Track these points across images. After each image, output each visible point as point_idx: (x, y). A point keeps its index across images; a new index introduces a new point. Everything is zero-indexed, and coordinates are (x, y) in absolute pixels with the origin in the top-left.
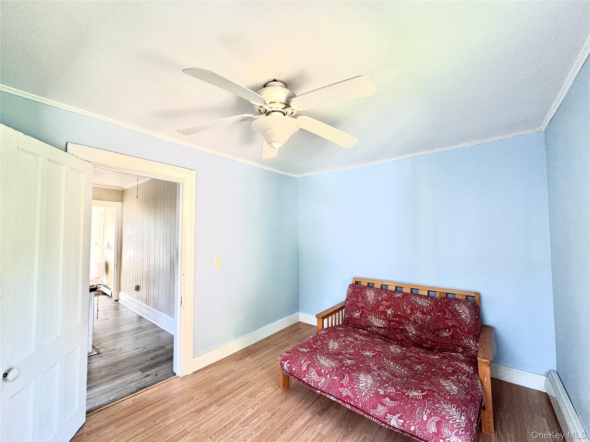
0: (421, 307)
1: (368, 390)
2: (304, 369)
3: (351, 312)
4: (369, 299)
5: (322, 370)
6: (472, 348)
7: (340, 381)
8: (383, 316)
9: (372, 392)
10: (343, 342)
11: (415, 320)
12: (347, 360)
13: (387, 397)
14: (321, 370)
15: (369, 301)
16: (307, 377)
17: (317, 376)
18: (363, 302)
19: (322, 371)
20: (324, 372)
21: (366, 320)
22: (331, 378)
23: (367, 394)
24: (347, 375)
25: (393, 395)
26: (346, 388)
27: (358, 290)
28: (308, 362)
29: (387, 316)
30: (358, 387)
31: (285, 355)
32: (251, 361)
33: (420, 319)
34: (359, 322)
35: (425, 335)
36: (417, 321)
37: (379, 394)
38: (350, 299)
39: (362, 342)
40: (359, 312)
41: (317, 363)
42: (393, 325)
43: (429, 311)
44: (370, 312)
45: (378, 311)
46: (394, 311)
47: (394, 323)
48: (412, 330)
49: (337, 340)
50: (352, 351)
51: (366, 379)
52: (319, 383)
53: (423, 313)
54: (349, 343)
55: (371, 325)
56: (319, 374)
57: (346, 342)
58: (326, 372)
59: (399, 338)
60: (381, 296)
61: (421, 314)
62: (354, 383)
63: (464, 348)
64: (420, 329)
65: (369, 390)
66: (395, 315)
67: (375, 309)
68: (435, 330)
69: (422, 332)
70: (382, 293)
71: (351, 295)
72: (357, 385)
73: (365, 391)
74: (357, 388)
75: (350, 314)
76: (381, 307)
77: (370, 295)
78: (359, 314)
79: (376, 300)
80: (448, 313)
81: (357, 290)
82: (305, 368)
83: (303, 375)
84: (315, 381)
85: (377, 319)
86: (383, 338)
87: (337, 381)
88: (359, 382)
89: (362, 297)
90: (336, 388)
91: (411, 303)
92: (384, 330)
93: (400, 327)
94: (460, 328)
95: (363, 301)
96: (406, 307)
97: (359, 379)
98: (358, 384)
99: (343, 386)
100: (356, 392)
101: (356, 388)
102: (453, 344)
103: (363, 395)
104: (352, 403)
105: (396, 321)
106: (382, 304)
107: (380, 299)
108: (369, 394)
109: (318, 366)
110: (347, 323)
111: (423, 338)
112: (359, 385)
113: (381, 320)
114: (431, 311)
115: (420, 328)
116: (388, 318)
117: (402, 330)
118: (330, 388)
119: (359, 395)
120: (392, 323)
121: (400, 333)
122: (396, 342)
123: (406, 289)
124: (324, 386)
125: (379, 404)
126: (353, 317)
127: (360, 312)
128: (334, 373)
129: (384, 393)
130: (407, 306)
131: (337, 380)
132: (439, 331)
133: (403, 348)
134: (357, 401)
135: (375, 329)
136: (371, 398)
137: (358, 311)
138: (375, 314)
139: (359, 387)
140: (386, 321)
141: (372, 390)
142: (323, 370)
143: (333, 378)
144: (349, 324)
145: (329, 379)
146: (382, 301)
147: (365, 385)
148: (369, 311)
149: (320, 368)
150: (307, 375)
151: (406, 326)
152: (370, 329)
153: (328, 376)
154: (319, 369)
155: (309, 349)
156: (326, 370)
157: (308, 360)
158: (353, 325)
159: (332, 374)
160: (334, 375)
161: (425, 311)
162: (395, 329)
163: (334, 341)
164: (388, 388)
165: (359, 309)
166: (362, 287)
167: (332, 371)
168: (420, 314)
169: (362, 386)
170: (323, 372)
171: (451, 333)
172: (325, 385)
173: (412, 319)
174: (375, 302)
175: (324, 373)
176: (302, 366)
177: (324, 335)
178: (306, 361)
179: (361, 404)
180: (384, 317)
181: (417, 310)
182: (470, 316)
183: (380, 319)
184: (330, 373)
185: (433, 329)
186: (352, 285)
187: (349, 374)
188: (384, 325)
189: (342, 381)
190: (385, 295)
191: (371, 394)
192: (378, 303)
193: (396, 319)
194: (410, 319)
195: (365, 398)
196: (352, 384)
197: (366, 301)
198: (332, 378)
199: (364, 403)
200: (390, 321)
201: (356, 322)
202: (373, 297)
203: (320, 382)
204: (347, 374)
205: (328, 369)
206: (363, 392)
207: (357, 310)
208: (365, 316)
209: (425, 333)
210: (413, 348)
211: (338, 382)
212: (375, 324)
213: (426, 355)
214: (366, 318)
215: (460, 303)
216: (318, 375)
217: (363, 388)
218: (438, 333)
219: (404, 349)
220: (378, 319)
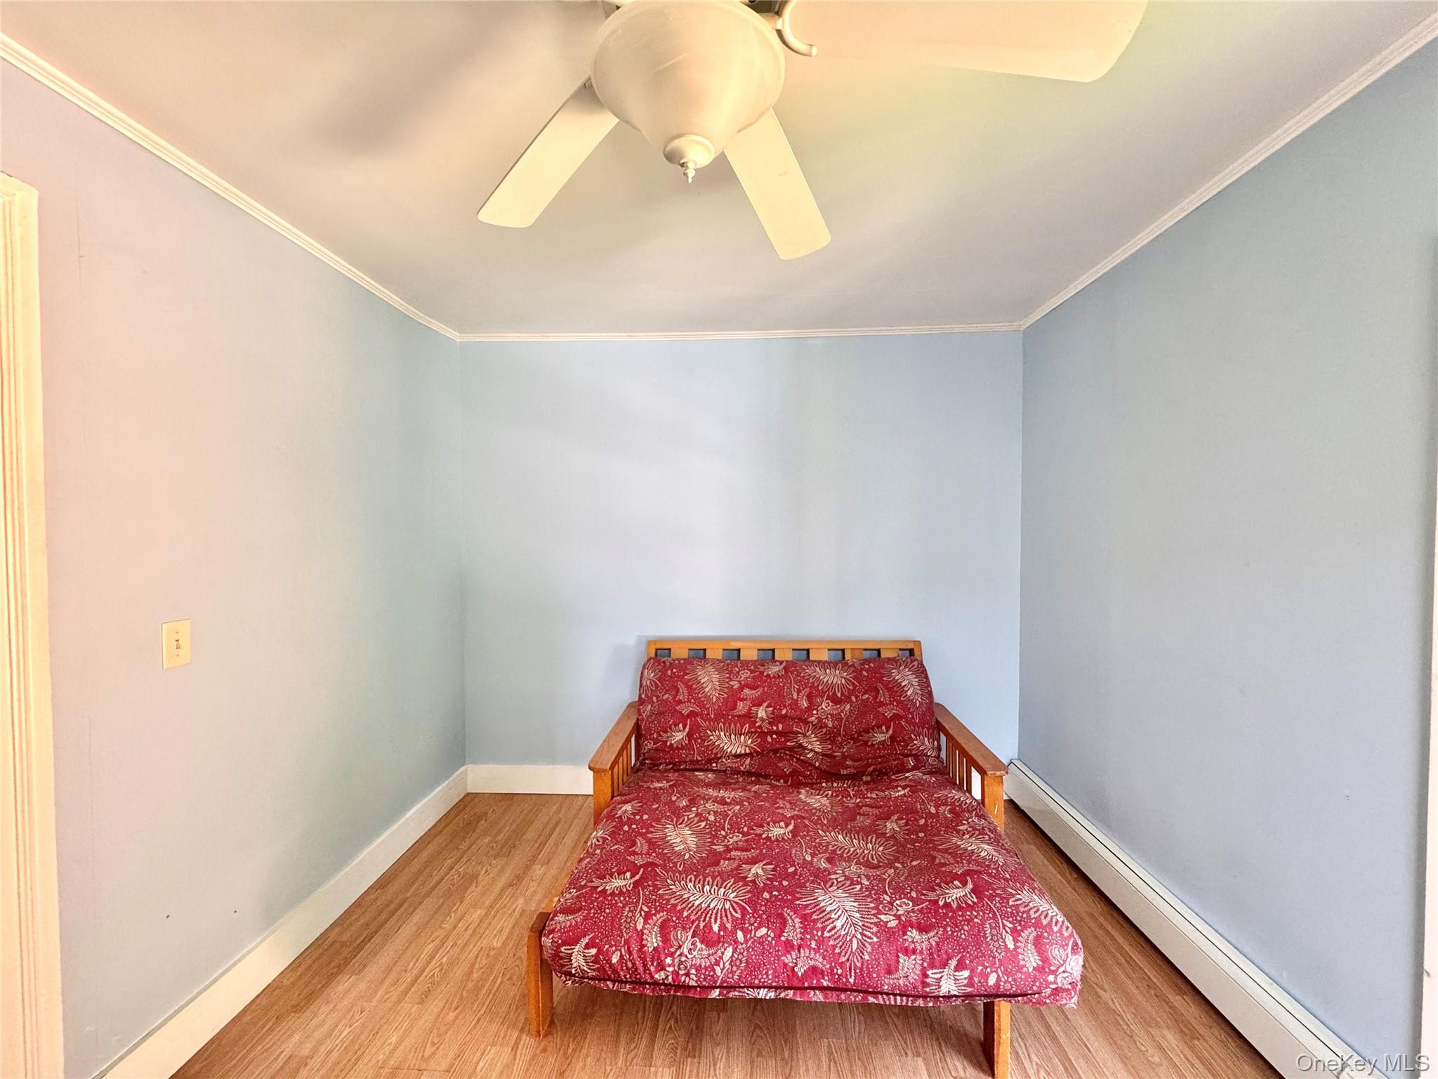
0: (829, 689)
1: (861, 931)
2: (655, 945)
3: (661, 733)
4: (707, 690)
5: (713, 924)
6: (929, 754)
7: (780, 936)
8: (747, 725)
9: (871, 930)
10: (700, 821)
11: (820, 719)
12: (749, 866)
13: (910, 929)
14: (708, 926)
15: (709, 694)
16: (669, 966)
17: (704, 947)
18: (693, 701)
19: (716, 928)
20: (723, 927)
21: (706, 744)
22: (751, 938)
23: (862, 943)
24: (787, 912)
25: (916, 916)
26: (804, 950)
27: (675, 670)
28: (658, 916)
29: (757, 724)
30: (835, 933)
31: (568, 923)
32: (362, 986)
33: (829, 716)
34: (687, 756)
35: (840, 748)
36: (824, 721)
37: (888, 928)
38: (655, 699)
39: (741, 803)
40: (684, 728)
41: (685, 908)
42: (771, 744)
43: (846, 693)
44: (714, 723)
45: (733, 716)
46: (771, 709)
47: (774, 736)
48: (813, 744)
49: (681, 821)
50: (737, 836)
51: (839, 902)
52: (715, 967)
53: (836, 701)
54: (715, 819)
55: (719, 755)
56: (710, 941)
57: (707, 819)
58: (729, 926)
59: (787, 770)
60: (737, 677)
61: (831, 704)
62: (819, 925)
63: (915, 756)
64: (829, 739)
65: (863, 930)
66: (775, 719)
67: (726, 714)
68: (859, 734)
69: (833, 742)
70: (737, 669)
71: (657, 686)
72: (829, 927)
73: (854, 936)
74: (833, 935)
75: (660, 738)
76: (740, 705)
77: (709, 681)
78: (685, 734)
79: (726, 690)
80: (882, 691)
81: (672, 671)
82: (654, 940)
83: (655, 964)
84: (700, 966)
85: (733, 736)
86: (753, 779)
87: (769, 939)
88: (830, 919)
89: (689, 688)
90: (775, 960)
91: (808, 683)
92: (751, 760)
93: (788, 744)
94: (906, 718)
95: (693, 697)
96: (798, 695)
97: (824, 911)
98: (832, 925)
99: (792, 946)
100: (834, 947)
101: (830, 937)
102: (896, 754)
103: (855, 947)
104: (825, 984)
105: (777, 733)
106: (742, 696)
107: (736, 685)
108: (869, 940)
109: (693, 918)
110: (650, 764)
111: (836, 756)
112: (834, 927)
113: (743, 737)
114: (852, 693)
115: (830, 737)
116: (760, 727)
117: (791, 749)
118: (752, 968)
119: (843, 954)
120: (769, 737)
121: (788, 757)
122: (782, 781)
123: (782, 651)
124: (735, 969)
125: (900, 955)
126: (668, 744)
127: (688, 727)
128: (752, 920)
129: (897, 921)
130: (799, 692)
131: (770, 936)
132: (869, 733)
133: (827, 792)
134: (840, 971)
135: (729, 762)
136: (876, 946)
137: (681, 725)
138: (727, 724)
139: (835, 931)
140: (755, 736)
141: (869, 925)
142: (716, 922)
143: (755, 936)
144: (661, 764)
145: (747, 944)
146: (741, 688)
147: (847, 919)
148: (710, 720)
149: (704, 921)
150: (668, 960)
151: (800, 737)
152: (717, 767)
153: (740, 935)
154: (702, 925)
155: (628, 874)
156: (725, 919)
157: (653, 912)
158: (671, 766)
159: (747, 925)
160: (756, 925)
161: (839, 695)
162: (775, 751)
163: (676, 826)
164: (895, 904)
165: (683, 719)
166: (682, 662)
167: (743, 915)
168: (828, 703)
169: (842, 926)
170: (719, 931)
171: (891, 732)
172: (738, 967)
173: (813, 719)
174: (726, 696)
175: (722, 933)
176: (645, 937)
177: (638, 817)
178: (647, 917)
179: (853, 974)
180: (749, 729)
181: (822, 697)
182: (920, 690)
183: (741, 736)
184: (739, 924)
185: (856, 732)
186: (652, 661)
187: (791, 904)
188: (752, 747)
189: (785, 934)
190: (745, 675)
191: (872, 936)
192: (733, 697)
193: (778, 728)
194: (810, 719)
195: (861, 955)
196: (815, 933)
197: (700, 696)
198: (753, 935)
199: (861, 969)
200: (763, 735)
201: (678, 756)
202: (718, 683)
203: (717, 963)
204: (787, 907)
205: (729, 915)
206: (851, 940)
207: (676, 725)
208: (701, 737)
209: (841, 743)
210: (824, 784)
211: (774, 942)
212: (729, 750)
213: (881, 794)
214: (705, 740)
215: (900, 666)
216: (707, 945)
217: (847, 929)
218: (866, 737)
219: (830, 792)
220: (735, 736)
